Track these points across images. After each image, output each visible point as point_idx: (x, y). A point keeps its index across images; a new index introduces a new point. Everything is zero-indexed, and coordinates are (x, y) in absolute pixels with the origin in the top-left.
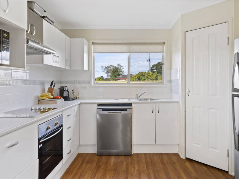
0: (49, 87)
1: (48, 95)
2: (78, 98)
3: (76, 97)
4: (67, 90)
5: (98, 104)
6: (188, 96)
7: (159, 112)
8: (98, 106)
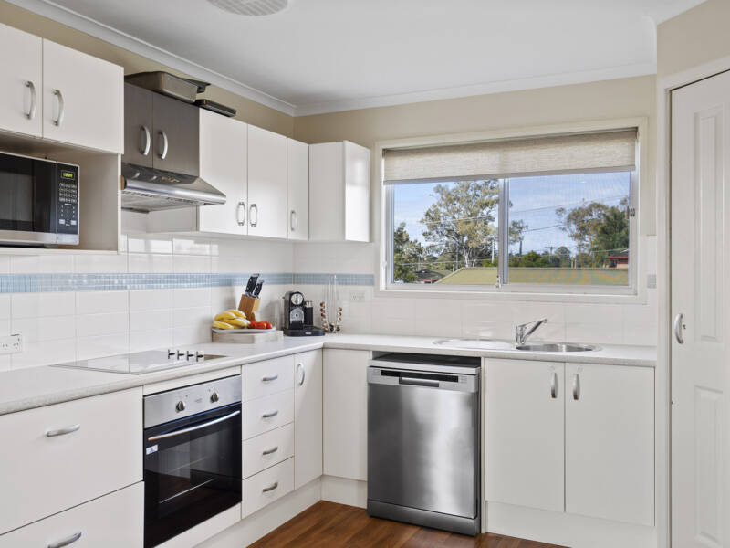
0: (244, 292)
1: (234, 316)
2: (338, 329)
3: (332, 326)
4: (299, 302)
5: (374, 352)
6: (680, 342)
7: (576, 397)
8: (375, 358)
